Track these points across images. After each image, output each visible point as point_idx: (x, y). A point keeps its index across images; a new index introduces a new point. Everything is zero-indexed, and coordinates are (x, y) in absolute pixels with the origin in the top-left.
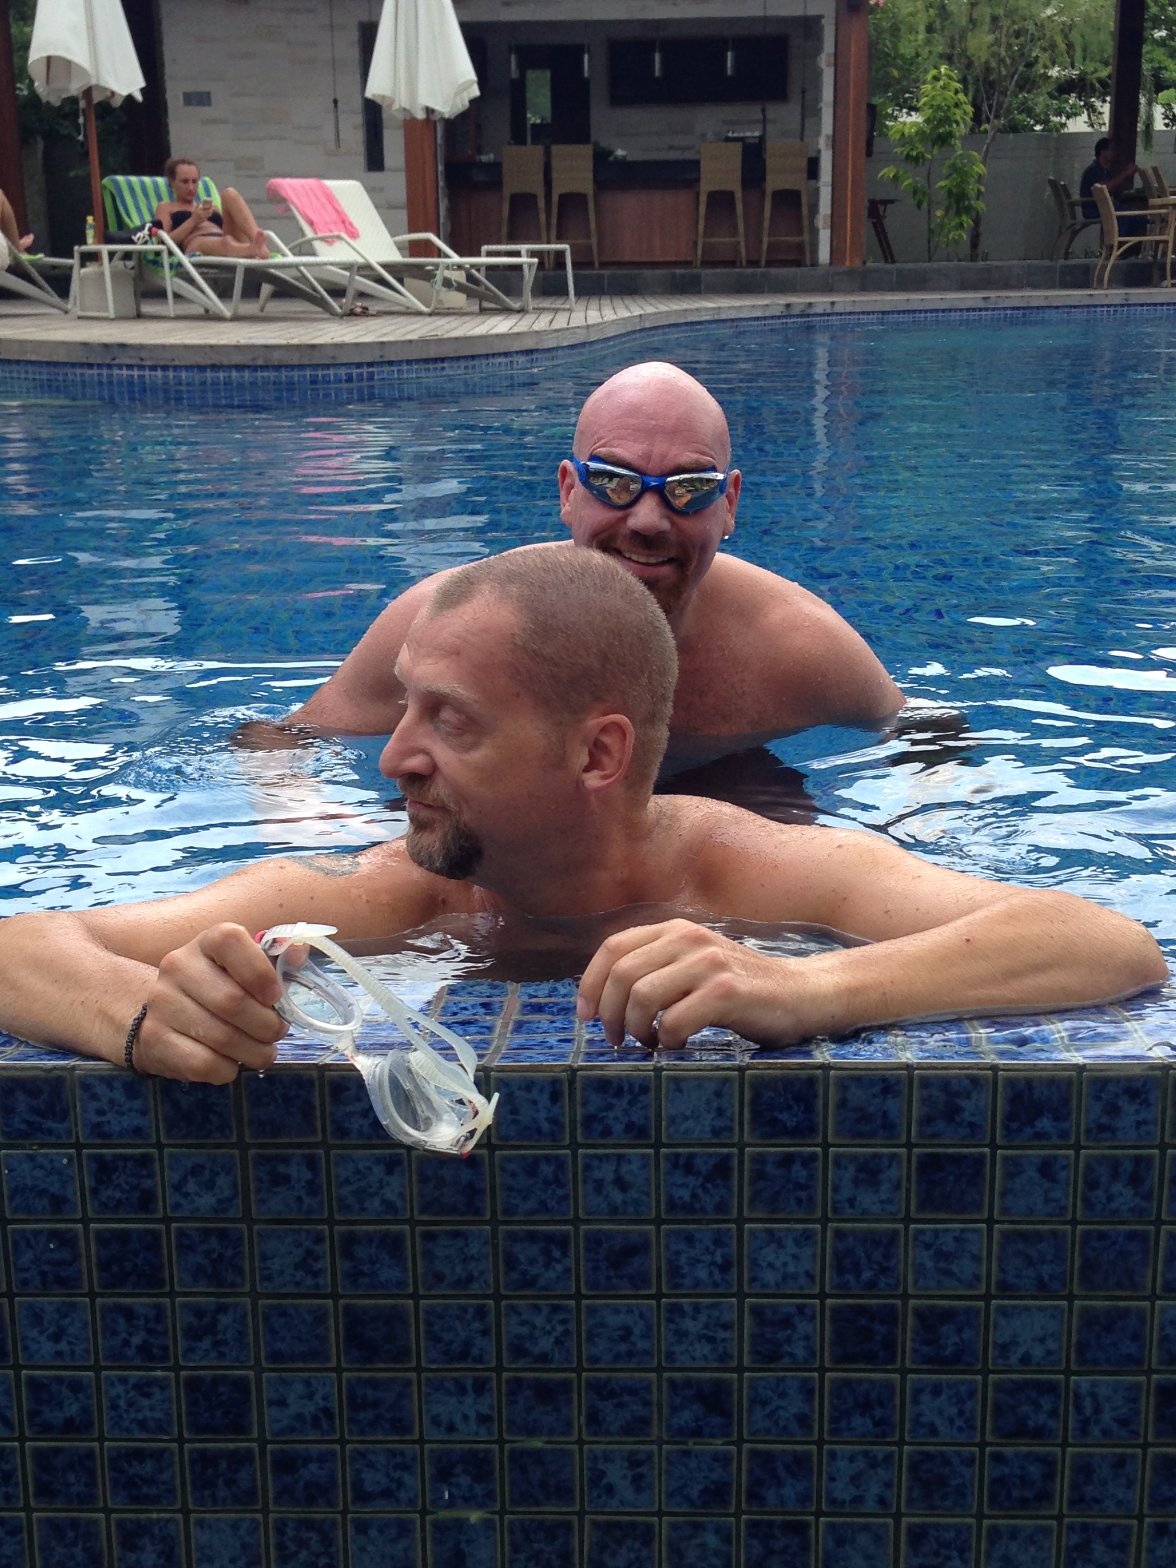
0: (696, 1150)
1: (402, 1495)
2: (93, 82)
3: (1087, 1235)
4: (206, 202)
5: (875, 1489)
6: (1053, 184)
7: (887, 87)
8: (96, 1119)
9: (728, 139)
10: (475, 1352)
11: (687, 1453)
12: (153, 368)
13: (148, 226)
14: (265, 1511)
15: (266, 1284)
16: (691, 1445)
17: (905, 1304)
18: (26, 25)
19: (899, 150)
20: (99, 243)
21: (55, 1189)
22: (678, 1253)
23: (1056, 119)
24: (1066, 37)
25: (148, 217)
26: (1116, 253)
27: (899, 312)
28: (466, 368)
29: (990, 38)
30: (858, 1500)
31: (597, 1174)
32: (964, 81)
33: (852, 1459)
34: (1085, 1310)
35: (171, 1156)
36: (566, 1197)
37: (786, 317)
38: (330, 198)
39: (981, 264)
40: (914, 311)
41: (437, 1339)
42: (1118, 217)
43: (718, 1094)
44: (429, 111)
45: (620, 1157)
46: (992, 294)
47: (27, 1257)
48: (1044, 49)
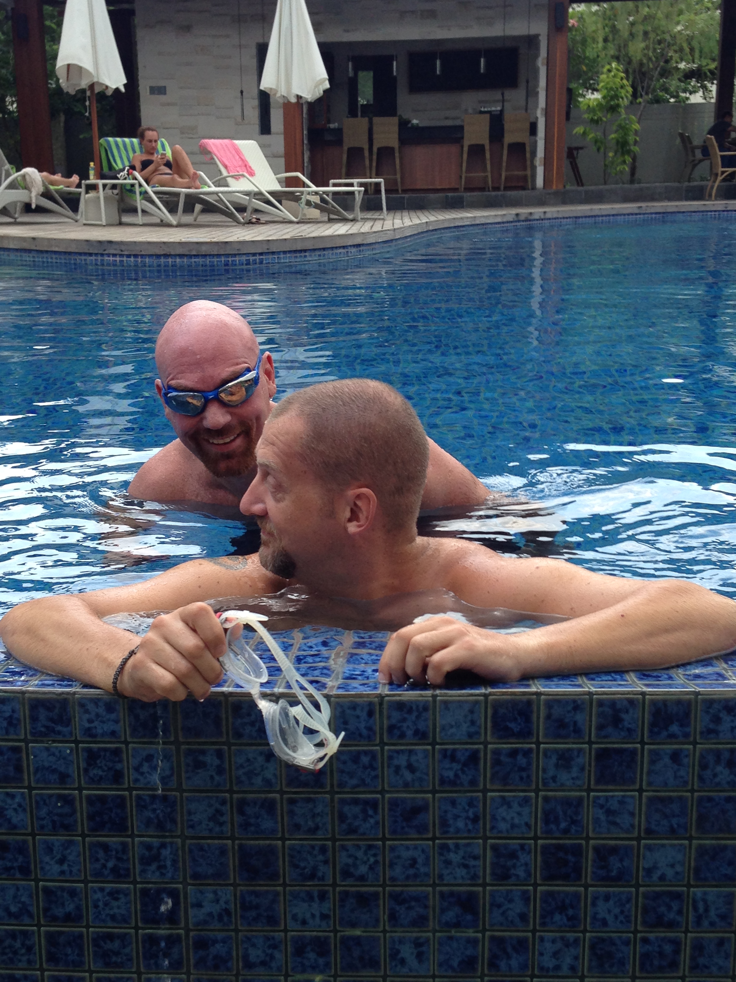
0: (457, 746)
1: (273, 964)
2: (95, 80)
3: (700, 799)
4: (162, 154)
5: (568, 960)
6: (682, 135)
7: (579, 77)
8: (87, 725)
9: (481, 112)
10: (320, 874)
11: (451, 938)
12: (129, 256)
13: (127, 168)
14: (188, 973)
15: (190, 830)
16: (453, 933)
17: (587, 843)
18: (54, 44)
19: (586, 116)
20: (97, 179)
21: (62, 769)
22: (446, 812)
23: (683, 95)
24: (690, 44)
25: (127, 163)
26: (720, 178)
27: (586, 217)
28: (320, 255)
29: (643, 45)
30: (557, 968)
31: (396, 762)
32: (626, 72)
33: (554, 941)
34: (700, 846)
35: (134, 749)
36: (376, 777)
37: (516, 221)
38: (238, 151)
39: (636, 186)
40: (595, 216)
41: (296, 866)
42: (722, 157)
43: (472, 712)
44: (299, 97)
45: (410, 751)
46: (643, 205)
47: (43, 812)
48: (676, 51)
